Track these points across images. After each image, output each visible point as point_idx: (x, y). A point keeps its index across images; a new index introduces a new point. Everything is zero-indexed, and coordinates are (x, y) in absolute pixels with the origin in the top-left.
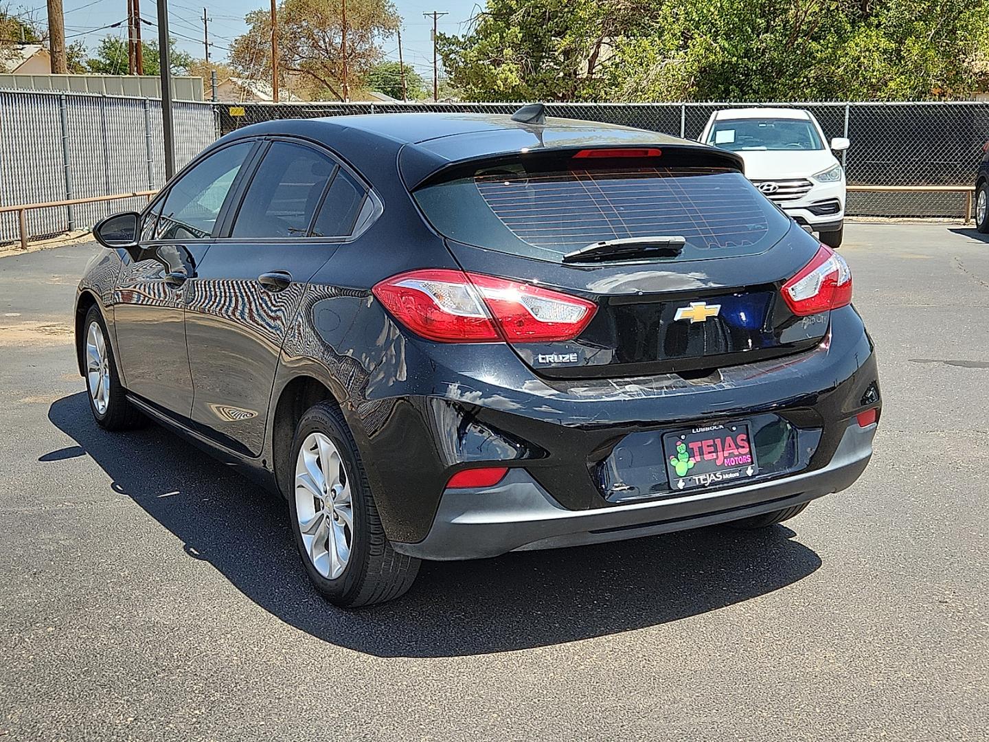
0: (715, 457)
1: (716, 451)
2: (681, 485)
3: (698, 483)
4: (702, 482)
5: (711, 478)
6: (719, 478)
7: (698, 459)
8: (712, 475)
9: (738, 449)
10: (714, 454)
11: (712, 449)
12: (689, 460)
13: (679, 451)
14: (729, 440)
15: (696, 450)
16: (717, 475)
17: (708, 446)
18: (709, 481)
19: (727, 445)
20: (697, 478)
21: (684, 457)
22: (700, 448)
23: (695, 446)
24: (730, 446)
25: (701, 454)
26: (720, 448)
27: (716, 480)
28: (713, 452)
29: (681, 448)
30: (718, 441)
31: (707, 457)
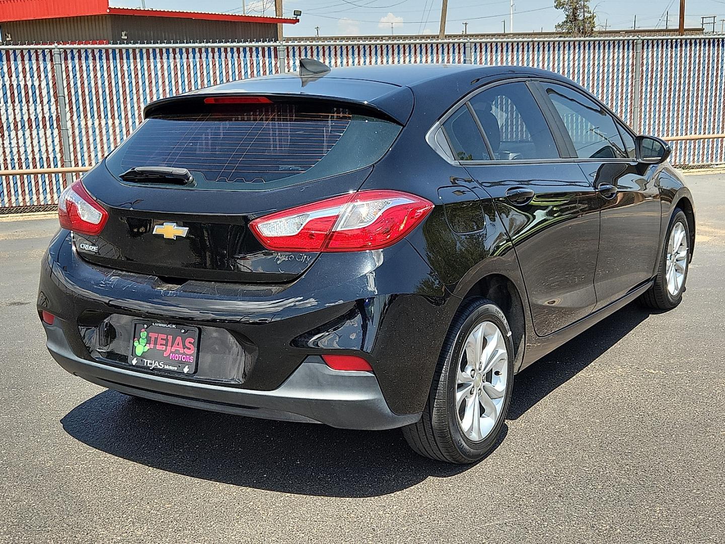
0: (164, 349)
1: (166, 345)
2: (134, 362)
3: (145, 364)
4: (148, 365)
5: (155, 365)
6: (161, 366)
7: (152, 346)
8: (157, 362)
9: (184, 349)
10: (164, 347)
11: (164, 342)
12: (145, 345)
13: (141, 336)
14: (179, 339)
15: (153, 339)
16: (160, 364)
17: (162, 339)
18: (153, 366)
19: (176, 342)
20: (146, 361)
21: (143, 341)
22: (156, 339)
23: (153, 336)
24: (178, 345)
25: (155, 344)
26: (170, 344)
27: (159, 367)
28: (164, 345)
29: (144, 334)
30: (170, 338)
31: (158, 347)
